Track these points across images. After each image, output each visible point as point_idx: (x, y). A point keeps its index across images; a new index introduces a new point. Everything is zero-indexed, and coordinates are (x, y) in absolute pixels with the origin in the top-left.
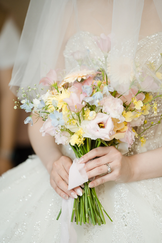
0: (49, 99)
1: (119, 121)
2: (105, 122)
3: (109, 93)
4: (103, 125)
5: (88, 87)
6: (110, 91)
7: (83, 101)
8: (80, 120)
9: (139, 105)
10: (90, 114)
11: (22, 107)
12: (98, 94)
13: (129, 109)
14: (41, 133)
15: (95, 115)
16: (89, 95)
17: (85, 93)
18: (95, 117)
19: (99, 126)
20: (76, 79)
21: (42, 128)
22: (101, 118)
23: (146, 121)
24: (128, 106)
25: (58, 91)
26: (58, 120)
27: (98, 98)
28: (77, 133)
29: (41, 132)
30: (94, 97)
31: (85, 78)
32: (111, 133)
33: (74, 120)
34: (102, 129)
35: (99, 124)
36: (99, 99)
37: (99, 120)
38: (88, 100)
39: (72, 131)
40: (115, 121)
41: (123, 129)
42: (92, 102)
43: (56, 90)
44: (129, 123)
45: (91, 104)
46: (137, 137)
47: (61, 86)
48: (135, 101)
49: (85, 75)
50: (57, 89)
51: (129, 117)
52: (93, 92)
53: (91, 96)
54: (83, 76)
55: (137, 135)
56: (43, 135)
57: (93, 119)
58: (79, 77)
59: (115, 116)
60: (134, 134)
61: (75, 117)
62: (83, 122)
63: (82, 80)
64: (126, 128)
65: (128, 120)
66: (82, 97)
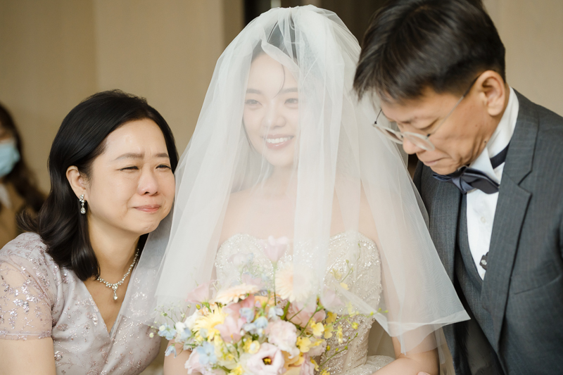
0: (197, 322)
1: (290, 355)
2: (272, 355)
3: (276, 318)
4: (269, 360)
5: (248, 311)
6: (279, 314)
7: (241, 329)
8: (238, 353)
9: (318, 330)
10: (253, 346)
11: (161, 334)
12: (261, 320)
13: (305, 332)
14: (187, 370)
15: (258, 347)
16: (249, 322)
17: (244, 318)
18: (259, 350)
19: (264, 361)
20: (231, 299)
21: (187, 362)
22: (267, 350)
23: (328, 347)
24: (304, 329)
25: (210, 310)
26: (208, 355)
27: (261, 325)
28: (234, 371)
29: (186, 367)
30: (256, 324)
31: (243, 298)
32: (280, 371)
33: (230, 355)
34: (268, 366)
35: (264, 359)
36: (263, 327)
37: (265, 354)
38: (249, 328)
39: (229, 368)
40: (285, 354)
41: (298, 361)
42: (255, 330)
43: (207, 309)
44: (306, 353)
45: (252, 333)
46: (318, 370)
47: (213, 303)
48: (313, 324)
49: (244, 293)
50: (209, 308)
51: (306, 344)
52: (255, 316)
53: (252, 322)
54: (241, 295)
55: (318, 367)
56: (190, 372)
57: (256, 353)
58: (236, 296)
59: (284, 349)
60: (314, 366)
61: (233, 349)
62: (242, 355)
63: (240, 300)
64: (302, 360)
65: (304, 349)
66: (241, 322)
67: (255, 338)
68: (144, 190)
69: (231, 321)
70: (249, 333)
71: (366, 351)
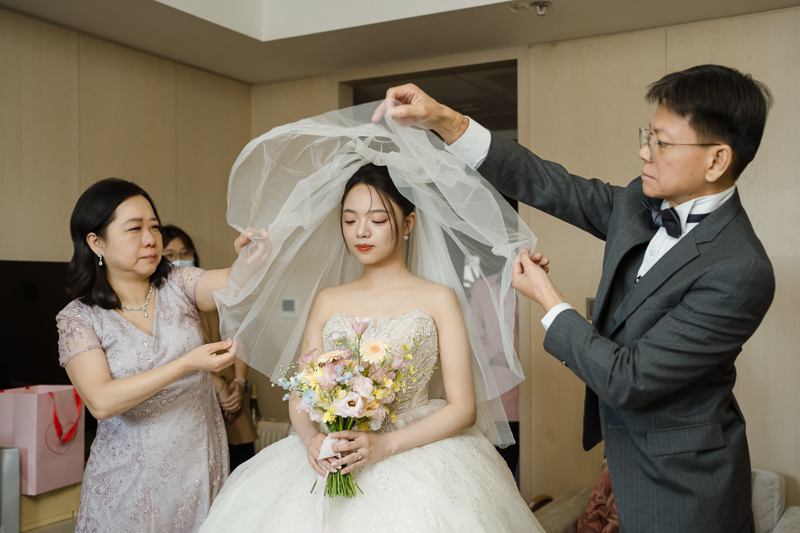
0: (304, 377)
1: (368, 400)
2: (355, 400)
3: (359, 374)
4: (353, 403)
5: (339, 368)
6: (361, 370)
7: (334, 380)
8: (332, 399)
9: (389, 383)
10: (341, 393)
11: (279, 385)
12: (348, 374)
13: (379, 387)
15: (346, 393)
16: (340, 375)
17: (336, 373)
18: (346, 396)
19: (350, 404)
20: (328, 359)
22: (351, 397)
23: (397, 398)
24: (378, 384)
25: (314, 370)
26: (312, 398)
27: (348, 377)
28: (329, 411)
30: (344, 376)
32: (361, 410)
33: (326, 399)
34: (352, 407)
35: (349, 402)
36: (349, 379)
37: (349, 399)
38: (339, 379)
39: (325, 408)
40: (364, 399)
41: (374, 406)
42: (343, 381)
43: (312, 369)
44: (380, 401)
45: (342, 383)
47: (316, 365)
48: (385, 379)
49: (338, 355)
51: (380, 394)
52: (344, 371)
54: (336, 357)
55: (388, 412)
57: (344, 398)
58: (331, 357)
59: (364, 395)
60: (385, 411)
61: (327, 395)
62: (335, 400)
63: (334, 360)
64: (377, 405)
65: (379, 397)
66: (334, 376)
67: (344, 387)
68: (146, 244)
69: (327, 375)
70: (339, 384)
71: (427, 396)
